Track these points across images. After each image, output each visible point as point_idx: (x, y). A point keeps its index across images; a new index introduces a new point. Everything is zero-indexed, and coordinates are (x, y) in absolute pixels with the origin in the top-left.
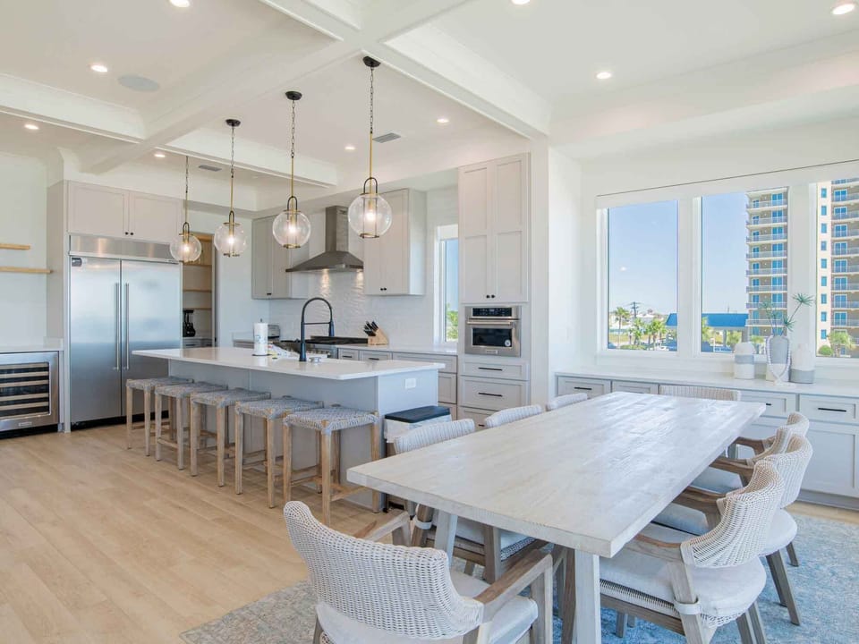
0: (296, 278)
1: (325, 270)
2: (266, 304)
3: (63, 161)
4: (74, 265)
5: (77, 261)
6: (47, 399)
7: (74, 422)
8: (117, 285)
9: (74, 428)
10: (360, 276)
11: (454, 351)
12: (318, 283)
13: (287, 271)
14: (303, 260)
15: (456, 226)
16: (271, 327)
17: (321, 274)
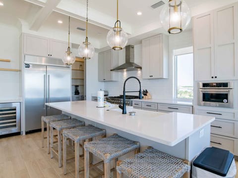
0: (114, 73)
1: (125, 70)
2: (103, 83)
3: (21, 25)
4: (26, 67)
5: (28, 66)
6: (15, 122)
7: (27, 131)
8: (45, 75)
9: (27, 133)
10: (139, 72)
11: (191, 104)
12: (123, 75)
13: (111, 70)
14: (117, 66)
15: (192, 47)
16: (105, 91)
17: (124, 72)
